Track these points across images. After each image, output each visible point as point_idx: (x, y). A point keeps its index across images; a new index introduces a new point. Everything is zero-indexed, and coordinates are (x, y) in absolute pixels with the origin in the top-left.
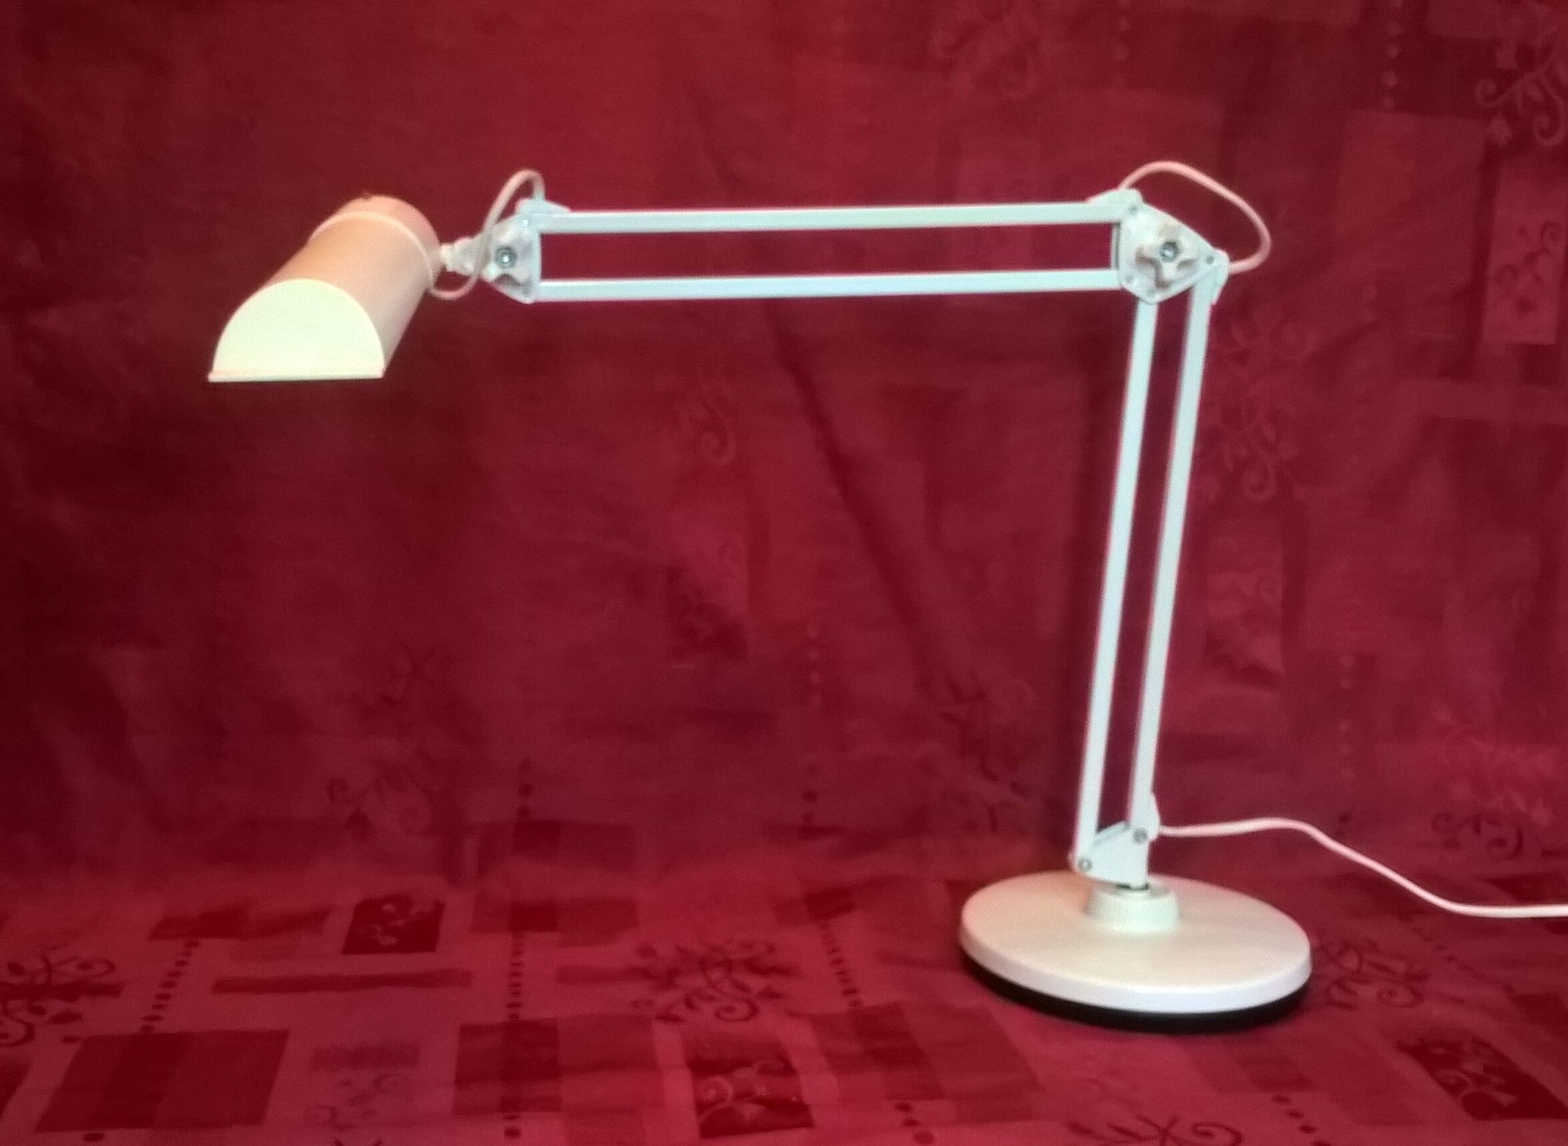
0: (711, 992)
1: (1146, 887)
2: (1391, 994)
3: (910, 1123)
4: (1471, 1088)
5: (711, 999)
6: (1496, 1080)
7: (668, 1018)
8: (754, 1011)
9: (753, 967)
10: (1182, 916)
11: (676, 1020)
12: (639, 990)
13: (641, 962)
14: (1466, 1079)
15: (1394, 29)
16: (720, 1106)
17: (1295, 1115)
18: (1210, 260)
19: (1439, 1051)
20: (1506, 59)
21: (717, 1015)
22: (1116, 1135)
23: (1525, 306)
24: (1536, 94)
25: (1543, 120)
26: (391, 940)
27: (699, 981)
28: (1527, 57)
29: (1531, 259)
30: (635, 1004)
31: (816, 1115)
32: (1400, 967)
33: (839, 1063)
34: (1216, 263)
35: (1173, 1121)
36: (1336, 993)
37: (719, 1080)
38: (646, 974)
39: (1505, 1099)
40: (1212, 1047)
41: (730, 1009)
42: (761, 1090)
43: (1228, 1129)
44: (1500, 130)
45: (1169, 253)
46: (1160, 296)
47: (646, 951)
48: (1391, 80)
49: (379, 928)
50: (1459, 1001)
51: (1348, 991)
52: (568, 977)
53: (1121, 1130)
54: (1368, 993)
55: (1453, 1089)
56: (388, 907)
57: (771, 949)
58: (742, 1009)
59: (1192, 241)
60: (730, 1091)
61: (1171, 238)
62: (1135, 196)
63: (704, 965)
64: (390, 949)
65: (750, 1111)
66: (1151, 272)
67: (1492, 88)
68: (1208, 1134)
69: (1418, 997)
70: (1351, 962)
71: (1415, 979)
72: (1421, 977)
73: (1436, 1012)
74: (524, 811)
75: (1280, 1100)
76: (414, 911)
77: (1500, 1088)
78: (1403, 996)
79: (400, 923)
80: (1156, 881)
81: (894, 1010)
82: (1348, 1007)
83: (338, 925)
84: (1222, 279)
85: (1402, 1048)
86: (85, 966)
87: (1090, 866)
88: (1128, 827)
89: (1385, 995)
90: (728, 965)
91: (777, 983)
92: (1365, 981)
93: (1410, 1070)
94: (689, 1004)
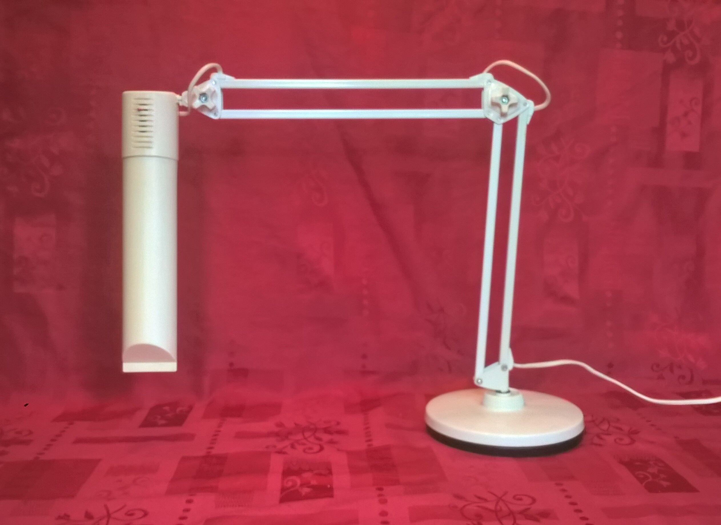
0: (304, 441)
1: (509, 392)
2: (621, 439)
3: (380, 495)
4: (650, 479)
5: (304, 444)
6: (662, 476)
7: (281, 452)
8: (322, 449)
9: (327, 431)
10: (525, 405)
11: (284, 453)
12: (271, 441)
13: (276, 429)
14: (647, 474)
15: (620, 13)
16: (292, 489)
17: (564, 490)
18: (525, 104)
19: (638, 463)
20: (671, 26)
21: (304, 451)
22: (477, 500)
23: (684, 135)
24: (686, 42)
25: (689, 53)
26: (163, 422)
27: (300, 437)
28: (681, 25)
29: (686, 114)
30: (267, 447)
31: (336, 493)
32: (626, 428)
33: (354, 471)
34: (528, 106)
35: (505, 493)
36: (596, 440)
37: (294, 478)
38: (277, 434)
39: (665, 484)
40: (532, 462)
41: (310, 448)
42: (314, 482)
43: (529, 497)
44: (670, 58)
45: (504, 100)
46: (503, 121)
47: (280, 425)
48: (619, 35)
49: (159, 417)
50: (652, 443)
51: (601, 439)
52: (240, 436)
53: (479, 498)
54: (610, 439)
55: (641, 480)
56: (167, 408)
57: (338, 423)
58: (316, 448)
59: (515, 95)
60: (299, 482)
61: (506, 94)
62: (490, 76)
63: (303, 430)
64: (162, 426)
65: (305, 490)
66: (498, 109)
67: (665, 39)
68: (521, 499)
69: (633, 441)
70: (605, 426)
71: (633, 433)
72: (636, 432)
73: (640, 447)
74: (231, 364)
75: (558, 484)
76: (178, 410)
77: (664, 479)
78: (627, 440)
79: (169, 415)
80: (512, 390)
81: (387, 448)
82: (600, 445)
83: (141, 416)
84: (531, 113)
85: (622, 462)
86: (19, 433)
87: (482, 382)
88: (499, 364)
89: (618, 440)
90: (315, 430)
91: (336, 437)
92: (608, 434)
93: (623, 472)
94: (293, 446)
